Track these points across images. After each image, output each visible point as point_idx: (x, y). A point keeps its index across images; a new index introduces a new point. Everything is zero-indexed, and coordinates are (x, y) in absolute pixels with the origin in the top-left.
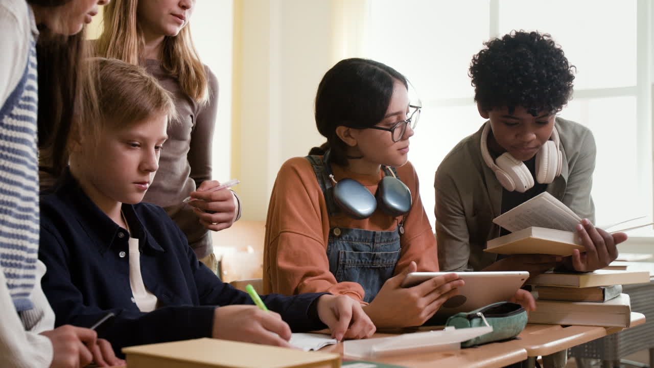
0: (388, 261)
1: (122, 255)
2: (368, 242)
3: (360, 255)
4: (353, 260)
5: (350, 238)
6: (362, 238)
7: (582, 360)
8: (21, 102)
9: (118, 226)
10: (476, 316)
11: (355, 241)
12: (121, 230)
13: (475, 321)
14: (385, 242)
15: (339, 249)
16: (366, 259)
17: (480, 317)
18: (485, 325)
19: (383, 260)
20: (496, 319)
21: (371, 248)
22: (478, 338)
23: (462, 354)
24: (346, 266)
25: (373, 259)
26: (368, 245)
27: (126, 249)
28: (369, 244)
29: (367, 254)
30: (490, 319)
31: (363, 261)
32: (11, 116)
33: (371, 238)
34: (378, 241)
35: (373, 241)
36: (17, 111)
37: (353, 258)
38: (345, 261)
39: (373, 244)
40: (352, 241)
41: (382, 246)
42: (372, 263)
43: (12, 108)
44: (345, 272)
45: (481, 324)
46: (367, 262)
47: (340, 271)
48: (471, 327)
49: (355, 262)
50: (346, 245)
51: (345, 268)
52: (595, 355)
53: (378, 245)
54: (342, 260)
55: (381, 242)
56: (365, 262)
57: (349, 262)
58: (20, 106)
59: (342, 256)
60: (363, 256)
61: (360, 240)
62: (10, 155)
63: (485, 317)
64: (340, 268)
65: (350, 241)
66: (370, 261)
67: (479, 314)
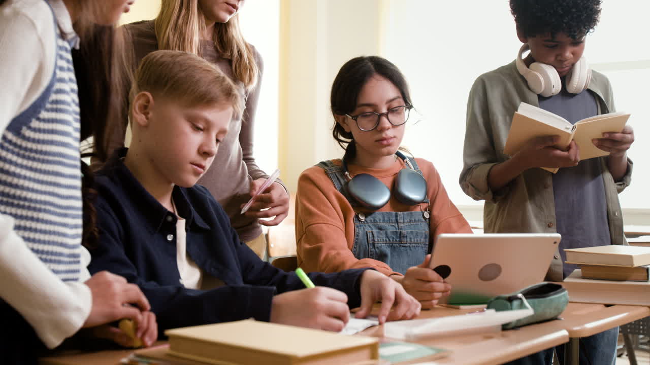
0: (416, 240)
1: (170, 238)
2: (392, 223)
3: (386, 233)
4: (382, 239)
5: (374, 220)
6: (386, 219)
7: (630, 336)
8: (48, 106)
9: (166, 210)
10: (516, 298)
11: (380, 223)
12: (169, 213)
13: (516, 303)
14: (408, 222)
15: (366, 230)
16: (394, 238)
17: (520, 299)
18: (525, 307)
19: (411, 238)
20: (536, 301)
21: (395, 227)
22: (519, 321)
23: (503, 336)
24: (376, 245)
25: (400, 237)
26: (393, 226)
27: (174, 232)
28: (394, 224)
29: (393, 233)
30: (532, 300)
31: (391, 240)
32: (39, 119)
33: (394, 219)
34: (402, 221)
35: (397, 222)
36: (44, 115)
37: (381, 236)
38: (374, 240)
39: (398, 224)
40: (377, 222)
41: (406, 225)
42: (400, 241)
43: (39, 112)
44: (376, 249)
45: (522, 306)
46: (394, 240)
47: (372, 250)
48: (511, 309)
49: (383, 240)
50: (372, 227)
51: (376, 247)
52: (641, 332)
53: (402, 225)
54: (371, 239)
55: (404, 222)
56: (393, 240)
57: (378, 240)
58: (48, 110)
59: (370, 235)
60: (389, 234)
61: (384, 221)
62: (37, 156)
63: (526, 298)
64: (371, 247)
65: (374, 223)
66: (398, 240)
67: (520, 295)
